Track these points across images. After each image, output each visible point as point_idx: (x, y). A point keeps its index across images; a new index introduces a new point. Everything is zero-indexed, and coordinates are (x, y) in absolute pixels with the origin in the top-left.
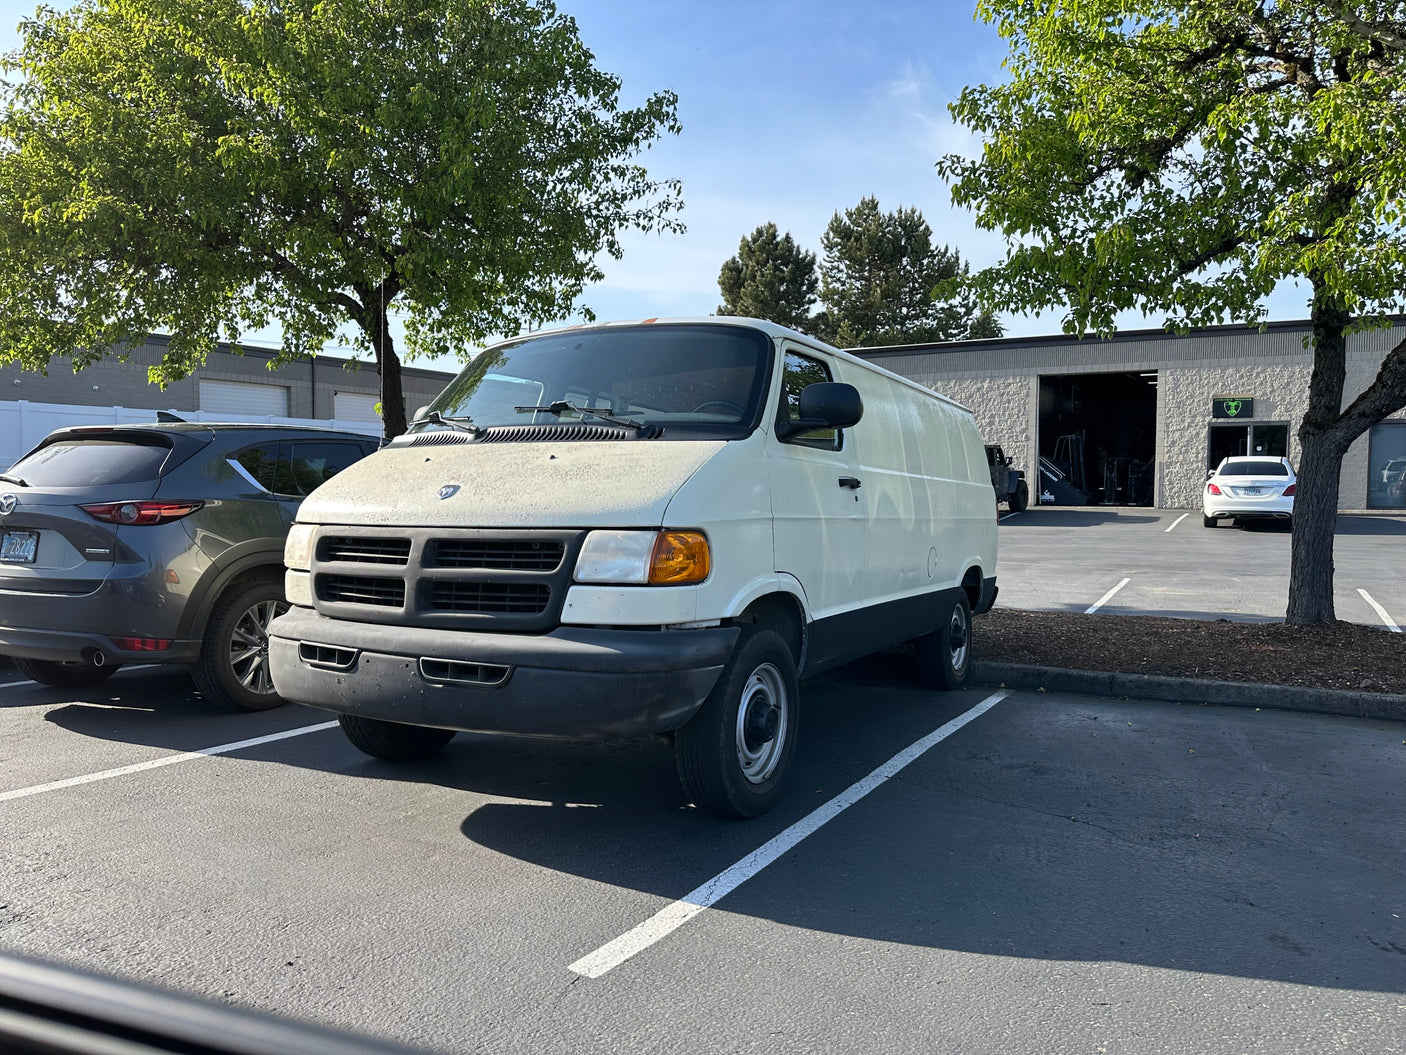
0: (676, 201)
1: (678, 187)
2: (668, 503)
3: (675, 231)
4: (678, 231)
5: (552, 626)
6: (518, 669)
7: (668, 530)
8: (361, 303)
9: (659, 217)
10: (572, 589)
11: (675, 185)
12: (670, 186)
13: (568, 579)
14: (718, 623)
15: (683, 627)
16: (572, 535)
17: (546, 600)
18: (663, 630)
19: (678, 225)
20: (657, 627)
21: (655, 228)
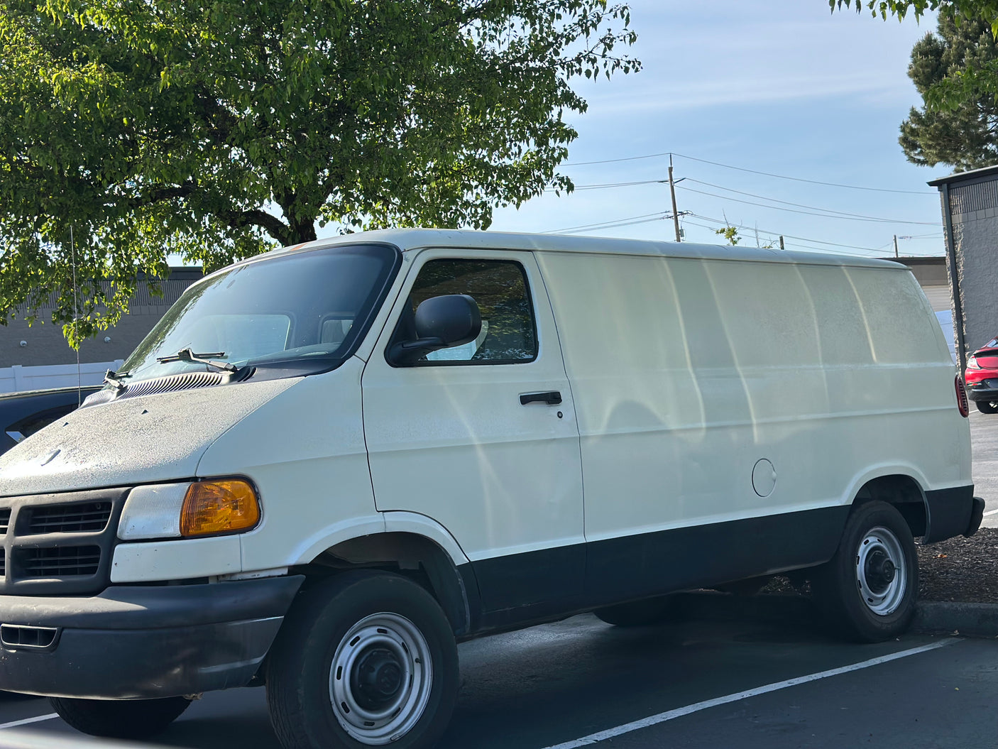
0: (625, 33)
1: (626, 14)
2: (203, 453)
3: (627, 70)
4: (631, 70)
5: (102, 587)
6: (65, 632)
7: (204, 479)
8: (285, 221)
9: (604, 56)
10: (118, 547)
11: (622, 13)
12: (615, 16)
13: (114, 540)
14: (285, 572)
15: (233, 578)
16: (118, 493)
17: (97, 561)
18: (211, 582)
19: (629, 62)
20: (204, 580)
21: (602, 72)
